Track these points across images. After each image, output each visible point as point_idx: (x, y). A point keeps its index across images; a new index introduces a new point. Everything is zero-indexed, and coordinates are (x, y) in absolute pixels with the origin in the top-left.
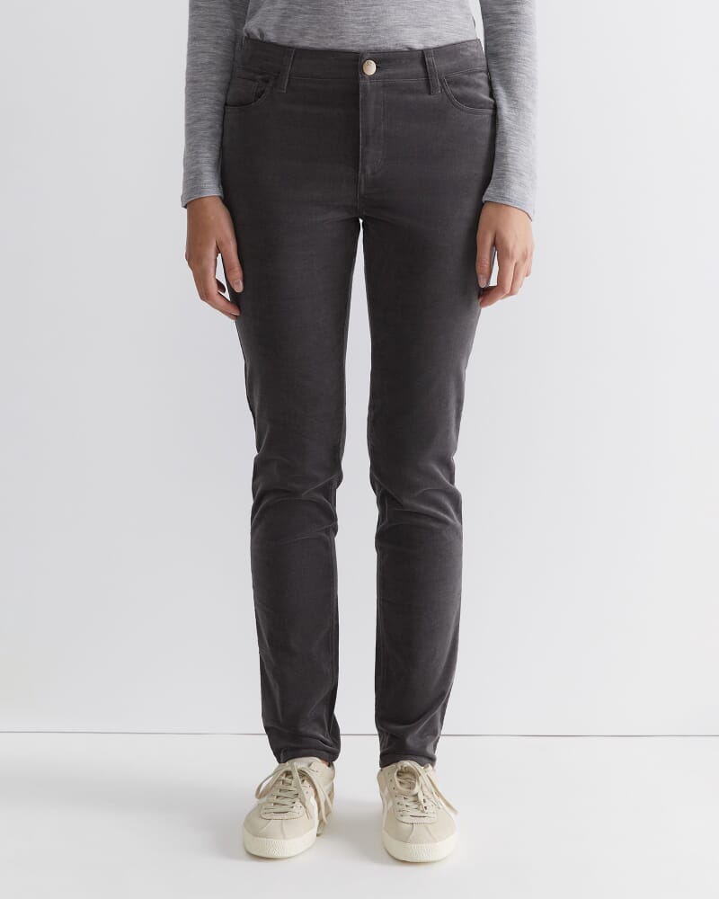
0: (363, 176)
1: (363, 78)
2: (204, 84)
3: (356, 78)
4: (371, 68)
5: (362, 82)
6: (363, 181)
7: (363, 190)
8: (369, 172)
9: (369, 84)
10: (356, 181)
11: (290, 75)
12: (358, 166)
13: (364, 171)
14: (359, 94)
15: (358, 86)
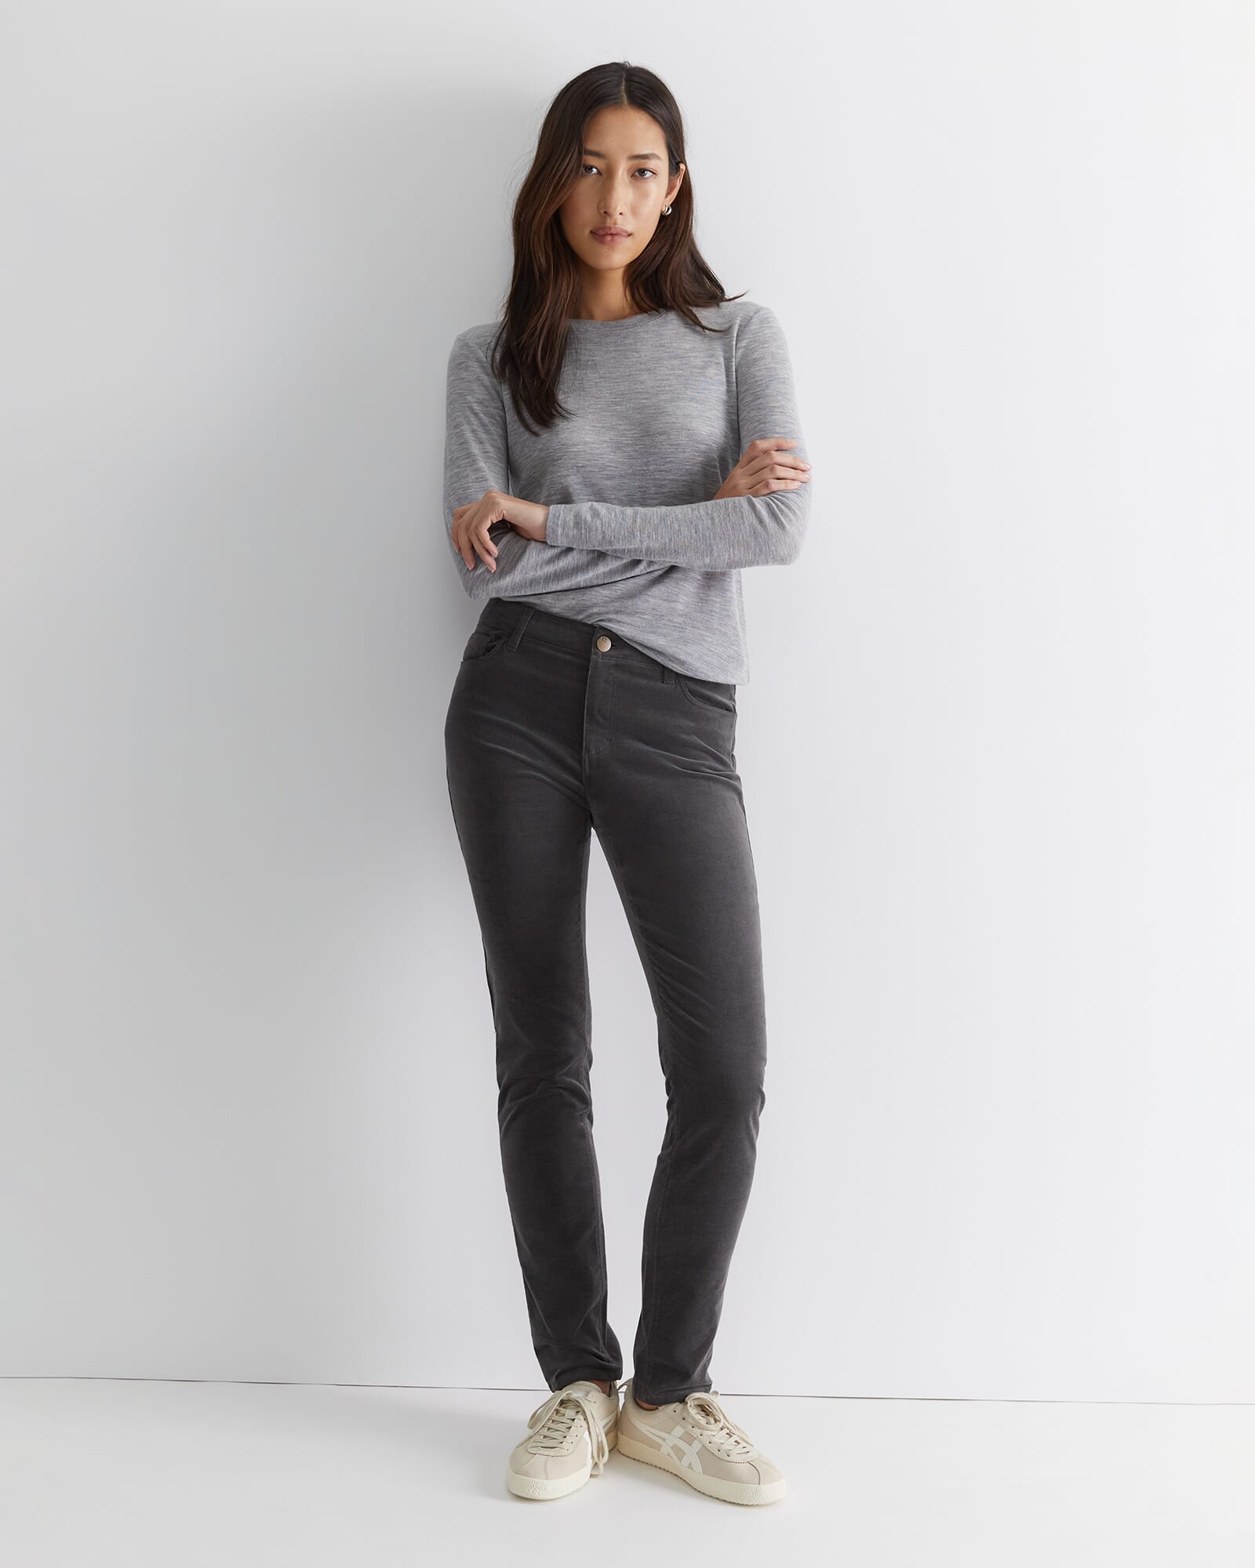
1: (596, 653)
3: (589, 652)
4: (606, 646)
5: (593, 659)
6: (587, 760)
7: (587, 771)
9: (600, 661)
11: (524, 635)
13: (588, 750)
14: (588, 669)
15: (589, 660)
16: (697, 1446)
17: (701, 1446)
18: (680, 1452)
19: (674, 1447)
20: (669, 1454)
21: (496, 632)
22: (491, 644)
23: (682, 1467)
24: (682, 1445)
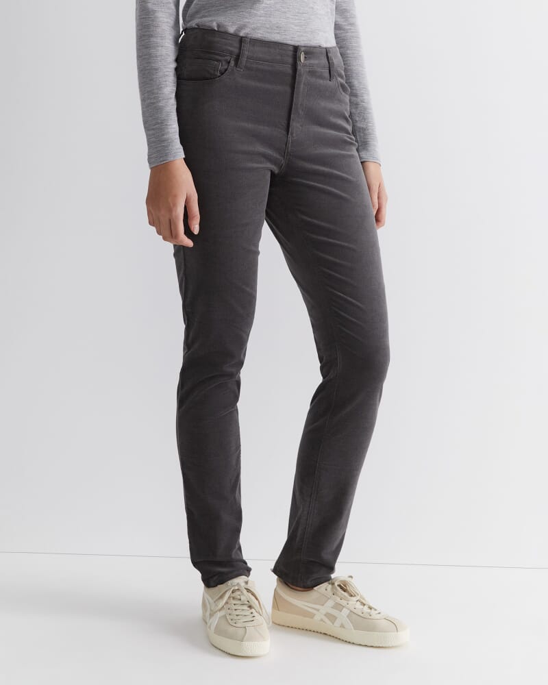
1: (300, 64)
5: (299, 67)
6: (291, 141)
9: (302, 69)
11: (247, 58)
13: (292, 133)
16: (345, 612)
17: (349, 611)
18: (332, 618)
19: (328, 615)
20: (322, 620)
21: (222, 58)
22: (222, 68)
23: (334, 629)
24: (334, 612)
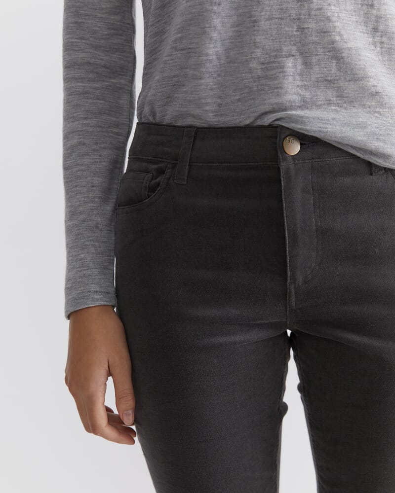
0: (293, 286)
1: (285, 159)
2: (75, 170)
3: (276, 159)
4: (294, 148)
5: (283, 165)
6: (293, 290)
7: (294, 304)
8: (300, 279)
9: (292, 166)
10: (285, 295)
11: (191, 161)
12: (286, 274)
13: (294, 280)
14: (280, 180)
15: (279, 169)
21: (155, 166)
22: (153, 182)
